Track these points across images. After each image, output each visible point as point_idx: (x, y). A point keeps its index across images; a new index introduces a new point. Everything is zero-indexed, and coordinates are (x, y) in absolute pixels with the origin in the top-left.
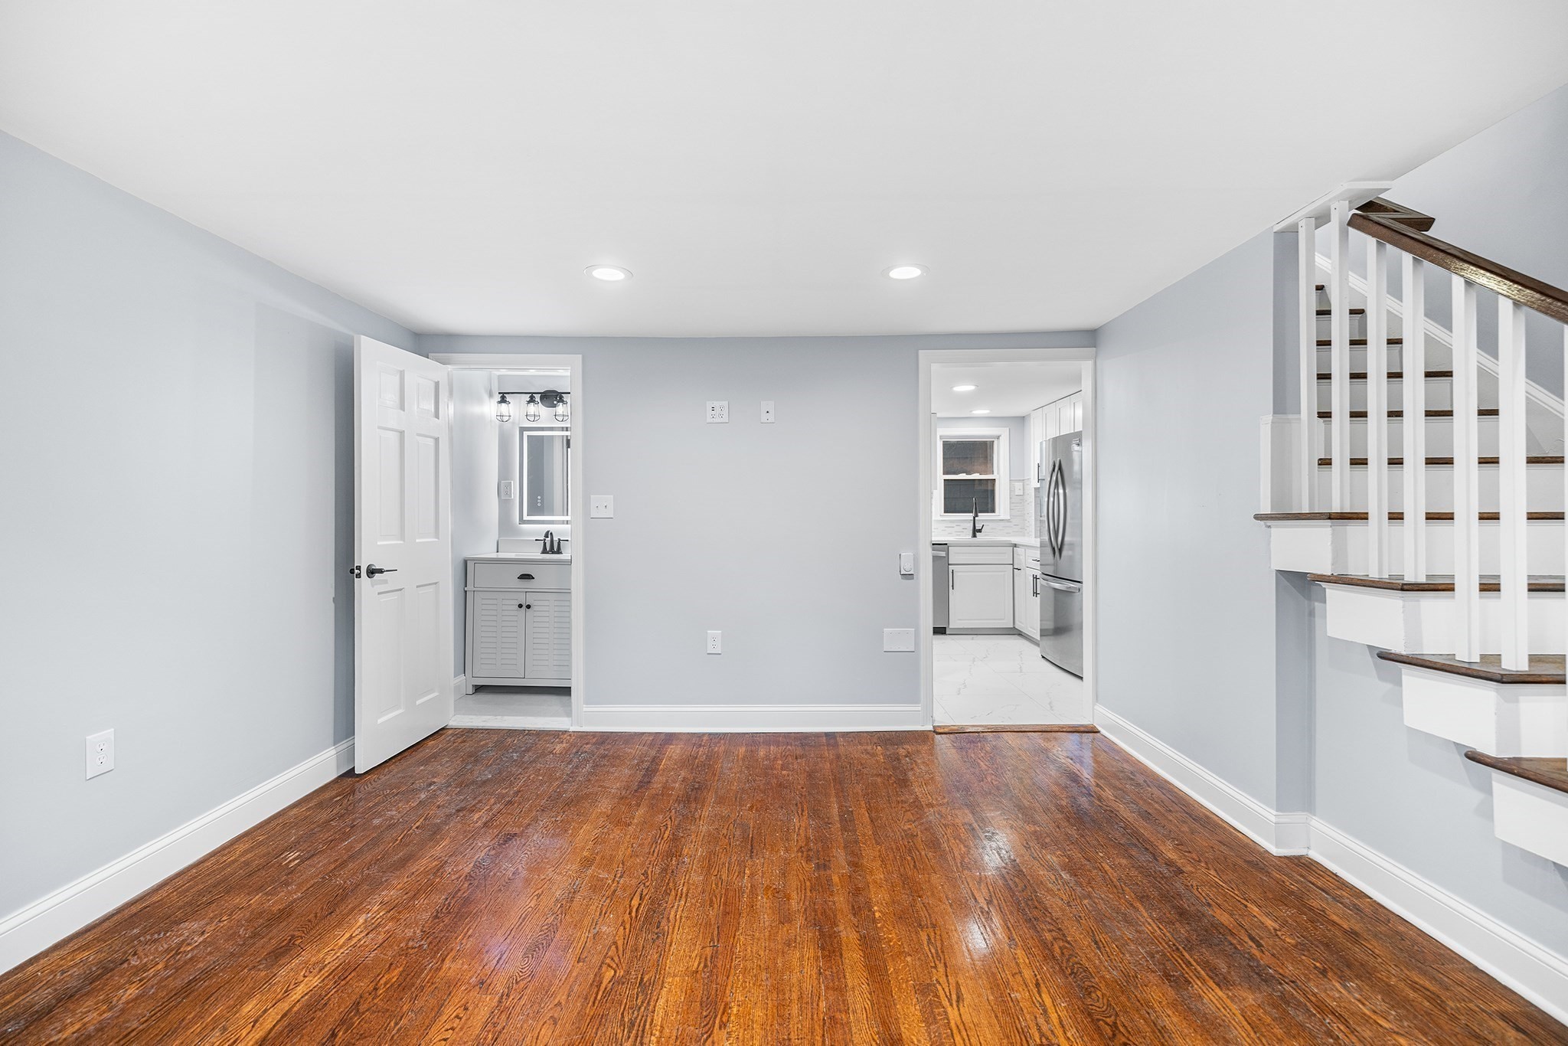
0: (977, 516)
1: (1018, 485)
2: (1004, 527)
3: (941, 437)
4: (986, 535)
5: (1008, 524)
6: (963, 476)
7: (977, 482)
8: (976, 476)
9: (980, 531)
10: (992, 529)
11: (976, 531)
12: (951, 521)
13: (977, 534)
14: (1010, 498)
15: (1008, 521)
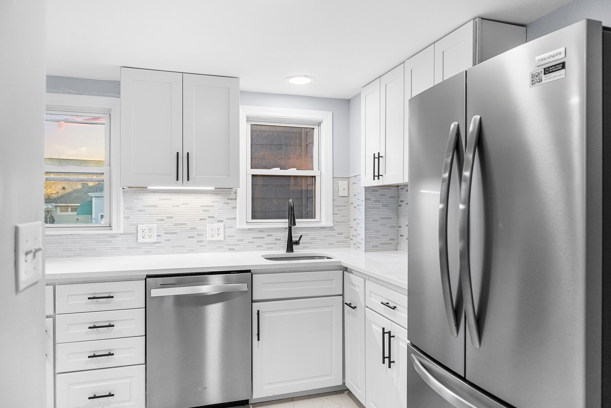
0: (294, 224)
1: (343, 184)
2: (326, 236)
3: (248, 119)
4: (304, 248)
5: (331, 233)
6: (276, 171)
7: (292, 180)
8: (292, 172)
9: (297, 243)
10: (312, 239)
11: (291, 244)
12: (261, 231)
13: (294, 247)
14: (334, 200)
15: (331, 228)
